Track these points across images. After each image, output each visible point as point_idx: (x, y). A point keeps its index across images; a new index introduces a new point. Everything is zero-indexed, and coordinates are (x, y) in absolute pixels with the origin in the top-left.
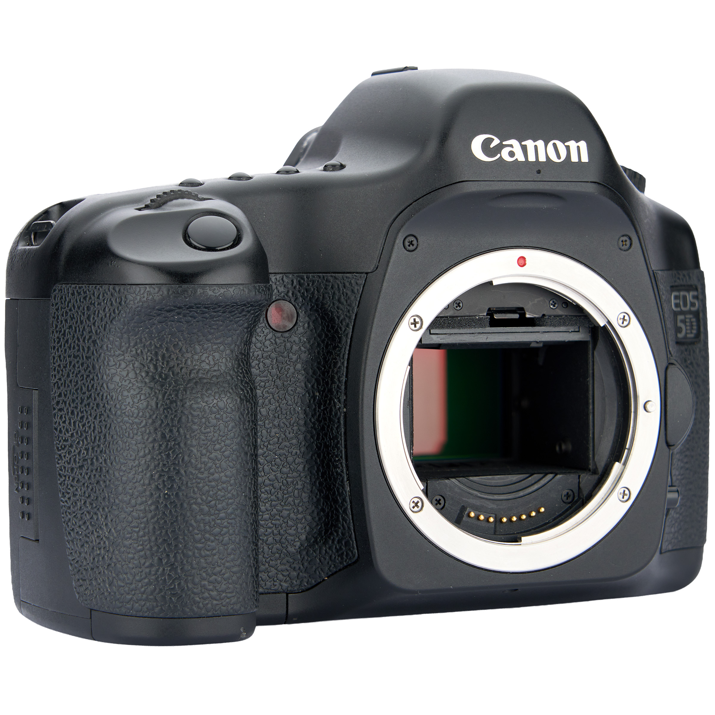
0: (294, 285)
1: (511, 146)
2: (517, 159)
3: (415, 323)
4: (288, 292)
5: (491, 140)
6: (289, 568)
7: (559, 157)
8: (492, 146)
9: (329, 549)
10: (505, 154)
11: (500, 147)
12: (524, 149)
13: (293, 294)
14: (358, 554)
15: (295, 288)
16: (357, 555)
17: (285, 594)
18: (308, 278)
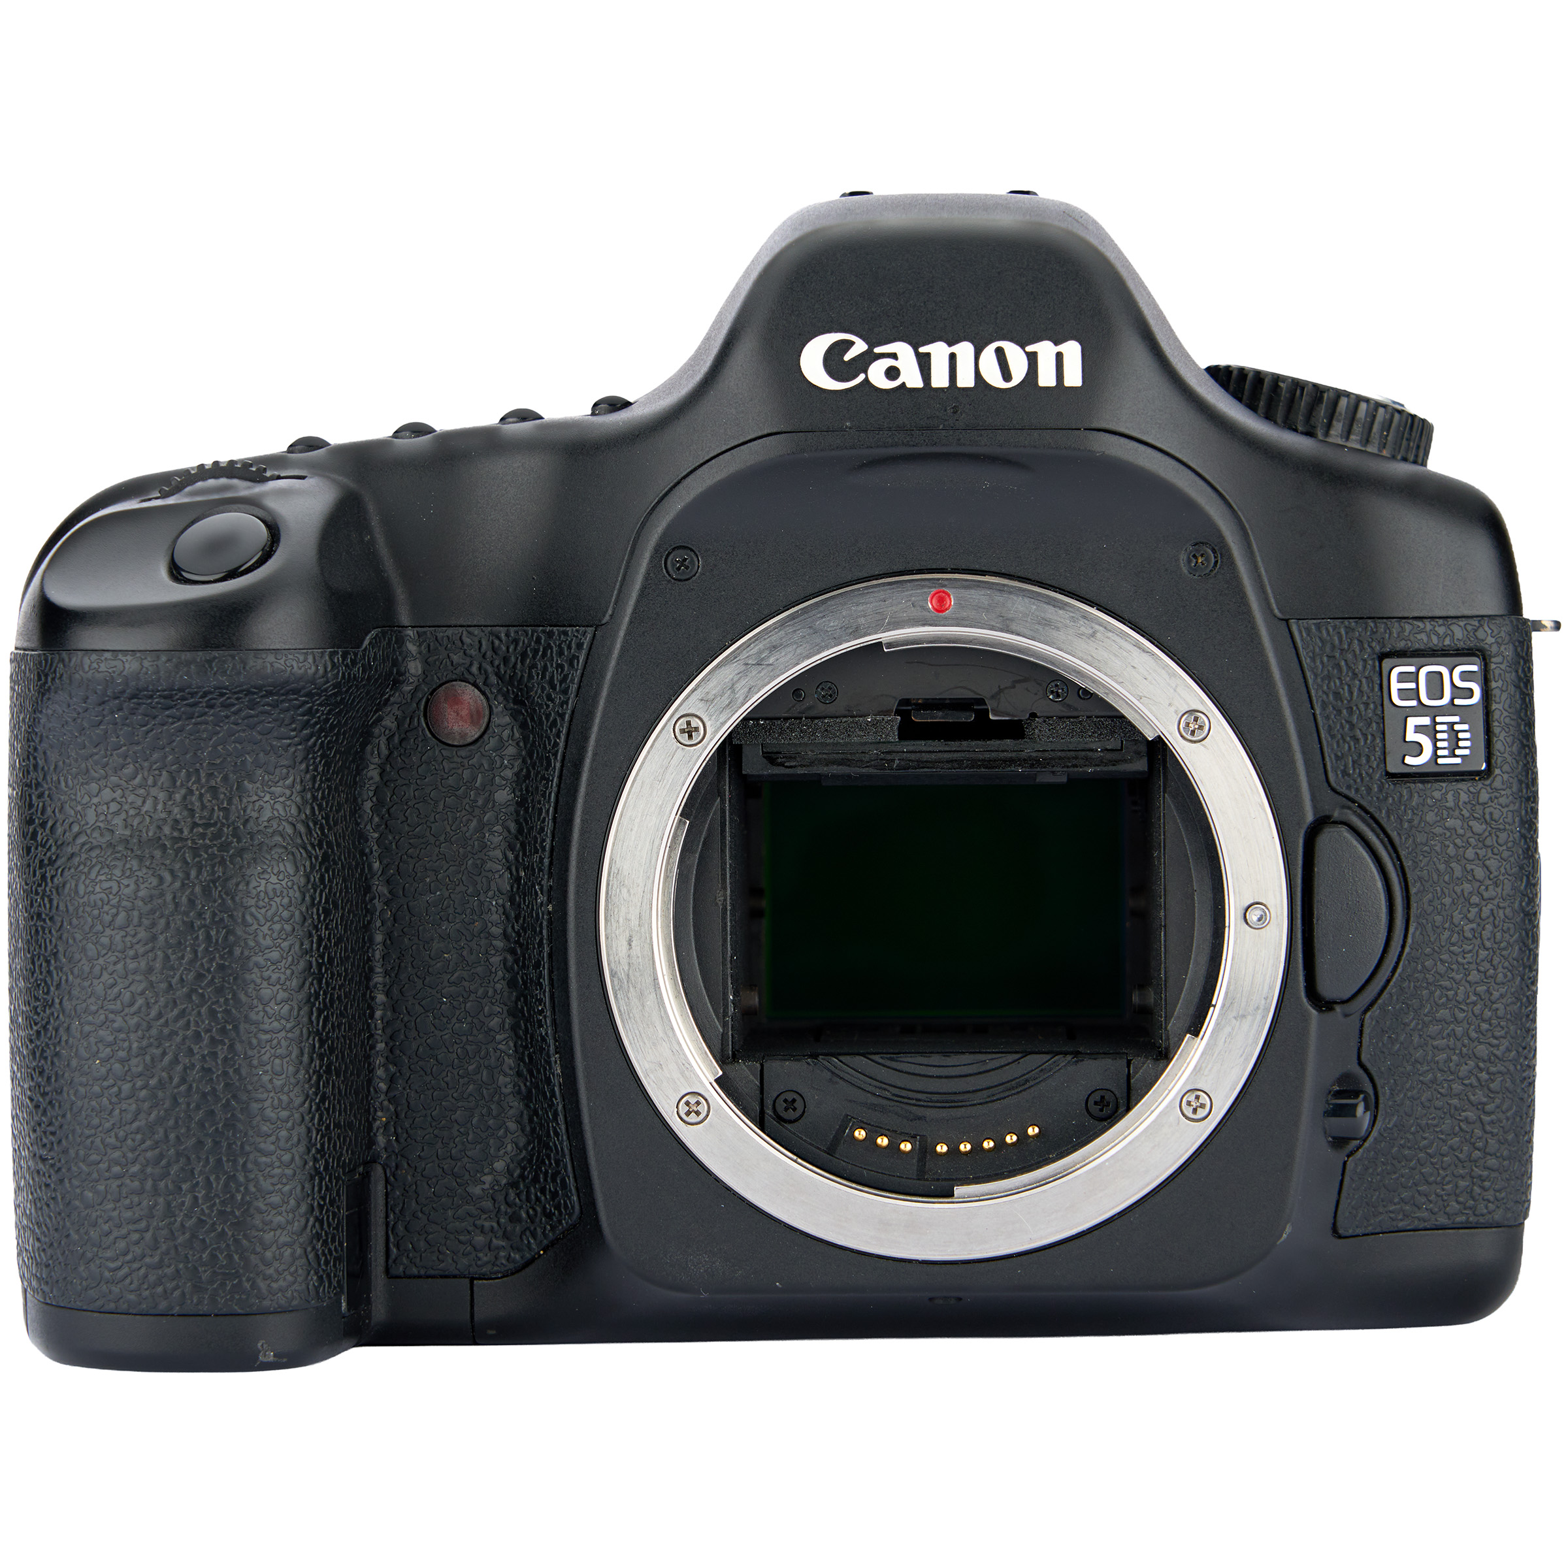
0: (483, 650)
1: (894, 356)
2: (904, 383)
3: (690, 732)
4: (471, 664)
5: (848, 345)
6: (470, 1229)
7: (1007, 376)
8: (847, 357)
9: (541, 1193)
10: (876, 374)
11: (867, 359)
12: (924, 362)
13: (480, 668)
14: (581, 1206)
15: (484, 656)
16: (577, 1207)
17: (467, 1281)
18: (507, 635)
